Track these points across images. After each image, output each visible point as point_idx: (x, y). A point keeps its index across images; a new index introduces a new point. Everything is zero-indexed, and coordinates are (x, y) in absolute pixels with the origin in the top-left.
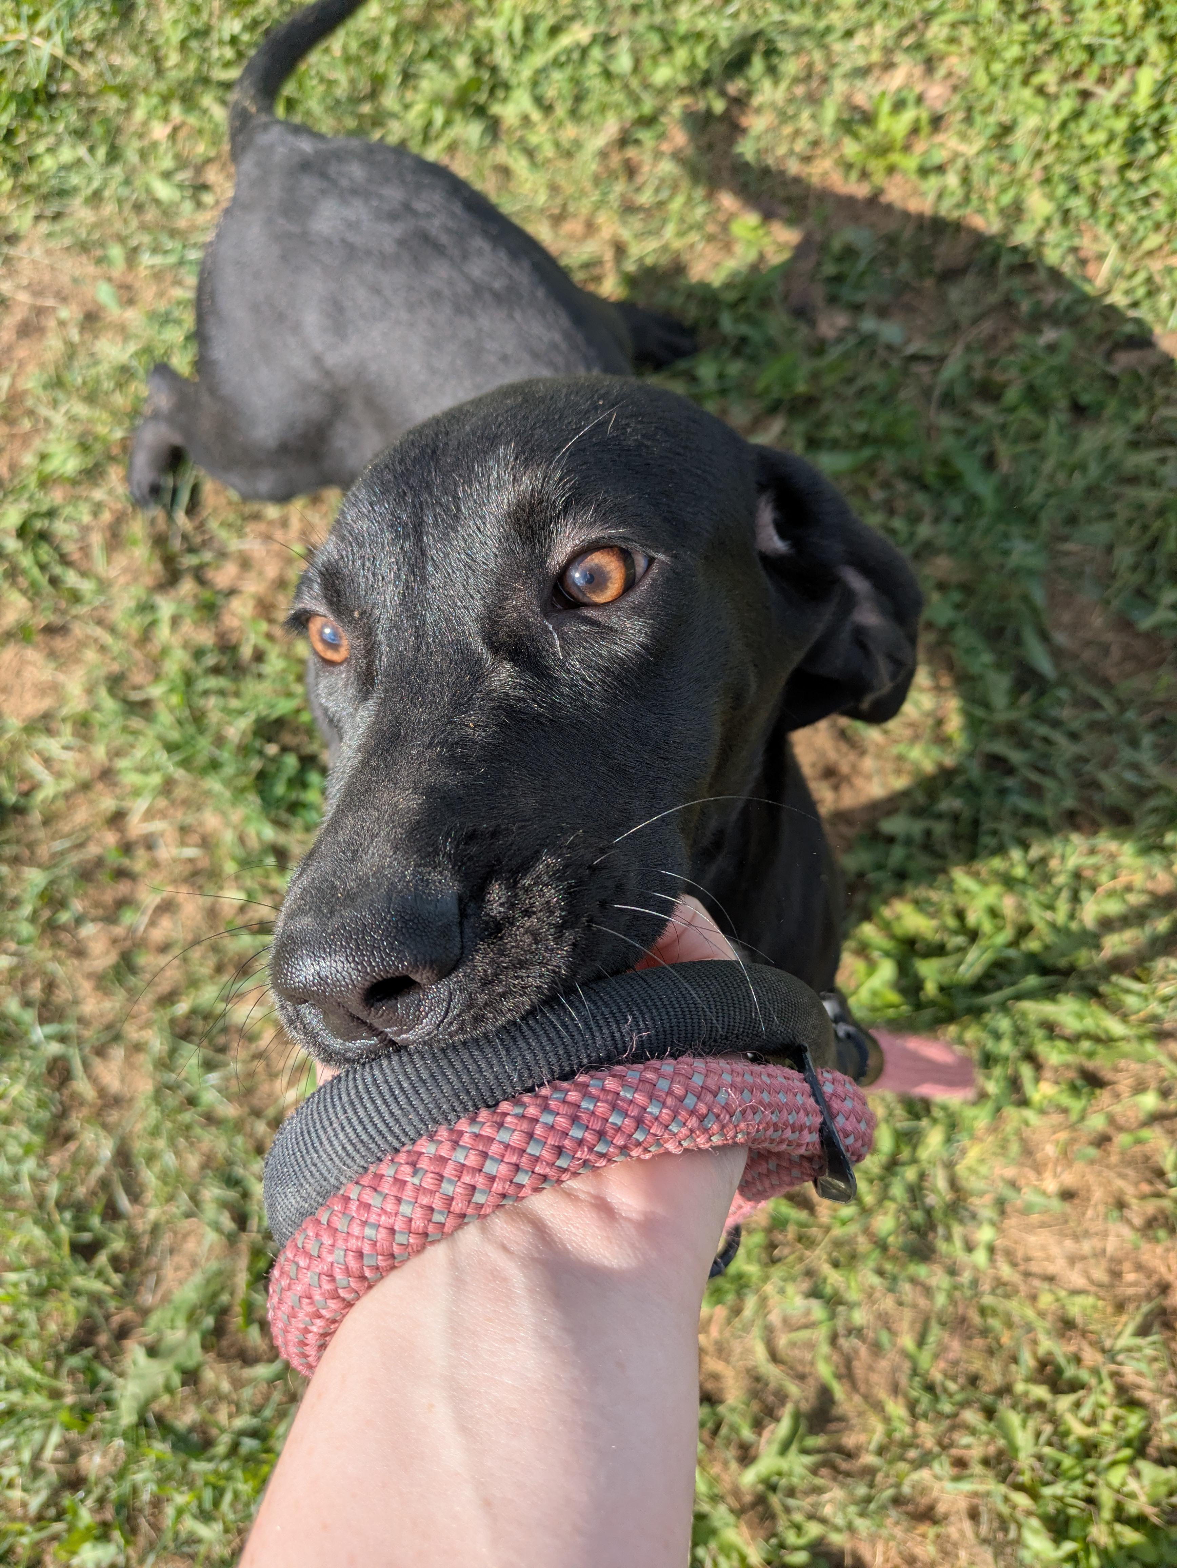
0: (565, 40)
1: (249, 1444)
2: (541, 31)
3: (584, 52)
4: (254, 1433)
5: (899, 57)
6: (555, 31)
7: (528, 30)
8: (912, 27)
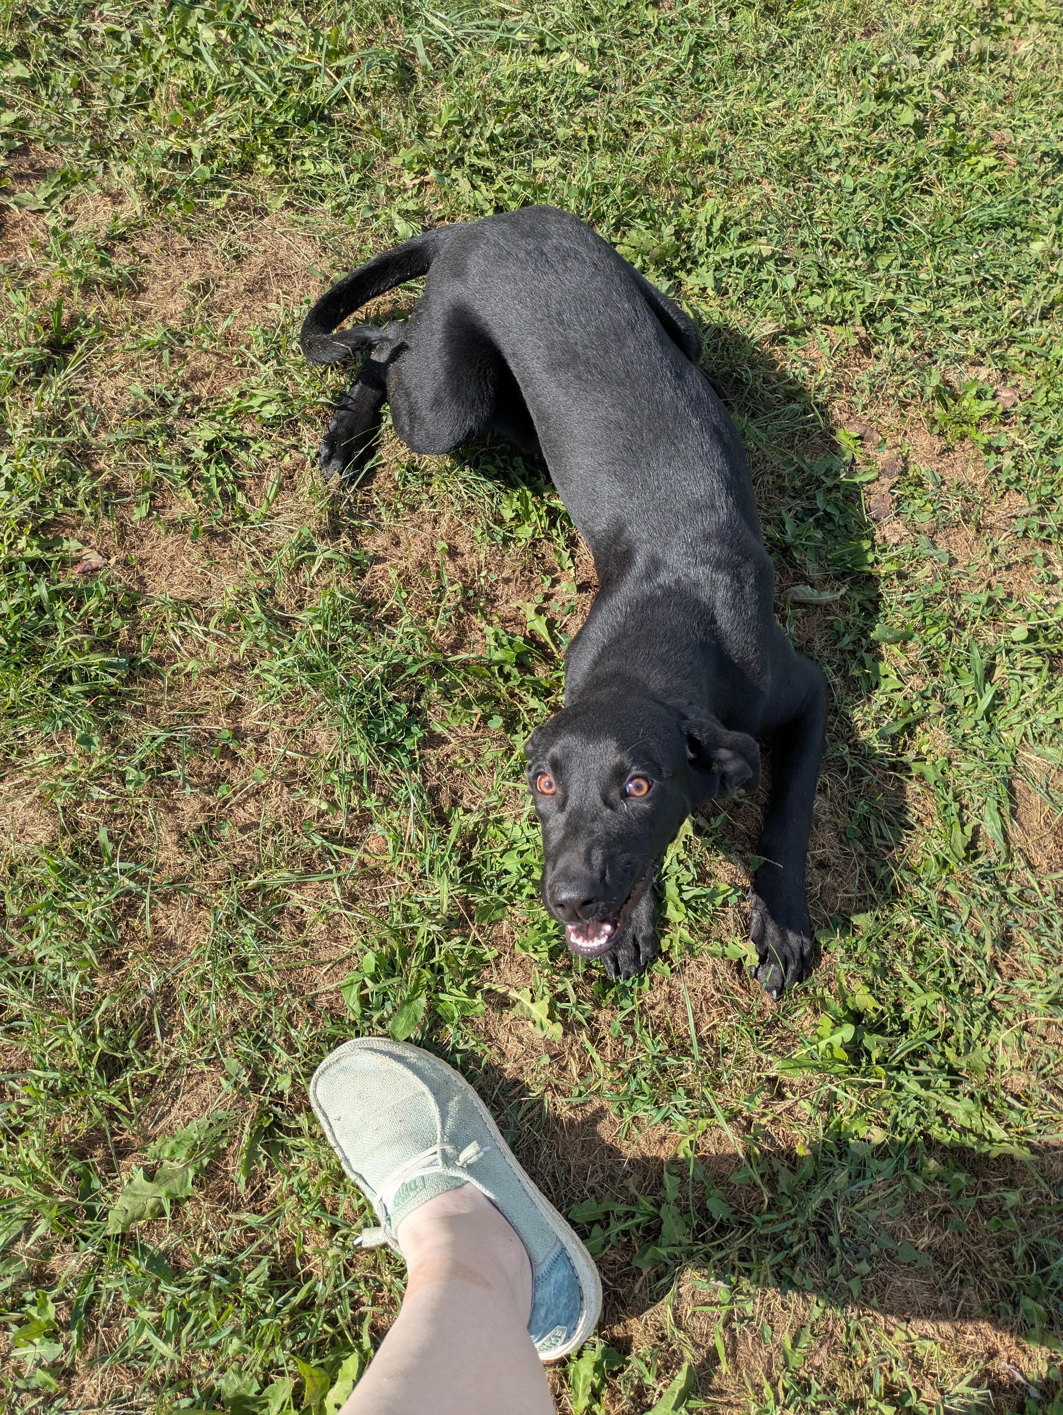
0: (749, 249)
1: (218, 1281)
2: (734, 233)
3: (762, 261)
4: (223, 1272)
5: (988, 360)
6: (743, 237)
7: (724, 228)
8: (999, 343)
